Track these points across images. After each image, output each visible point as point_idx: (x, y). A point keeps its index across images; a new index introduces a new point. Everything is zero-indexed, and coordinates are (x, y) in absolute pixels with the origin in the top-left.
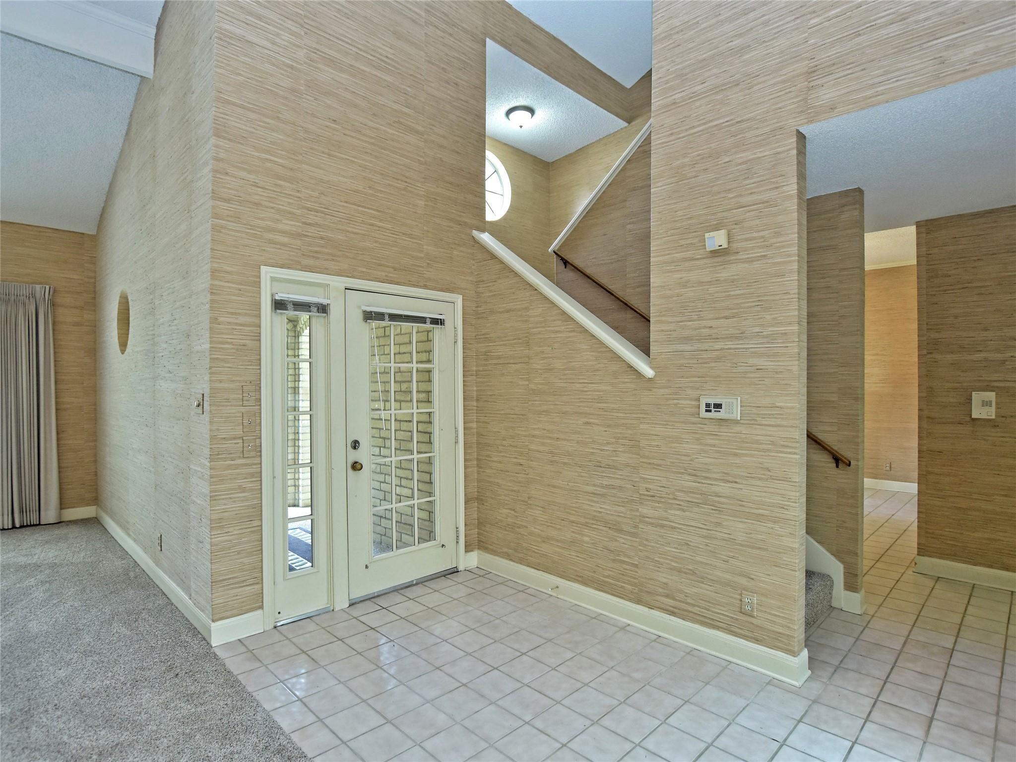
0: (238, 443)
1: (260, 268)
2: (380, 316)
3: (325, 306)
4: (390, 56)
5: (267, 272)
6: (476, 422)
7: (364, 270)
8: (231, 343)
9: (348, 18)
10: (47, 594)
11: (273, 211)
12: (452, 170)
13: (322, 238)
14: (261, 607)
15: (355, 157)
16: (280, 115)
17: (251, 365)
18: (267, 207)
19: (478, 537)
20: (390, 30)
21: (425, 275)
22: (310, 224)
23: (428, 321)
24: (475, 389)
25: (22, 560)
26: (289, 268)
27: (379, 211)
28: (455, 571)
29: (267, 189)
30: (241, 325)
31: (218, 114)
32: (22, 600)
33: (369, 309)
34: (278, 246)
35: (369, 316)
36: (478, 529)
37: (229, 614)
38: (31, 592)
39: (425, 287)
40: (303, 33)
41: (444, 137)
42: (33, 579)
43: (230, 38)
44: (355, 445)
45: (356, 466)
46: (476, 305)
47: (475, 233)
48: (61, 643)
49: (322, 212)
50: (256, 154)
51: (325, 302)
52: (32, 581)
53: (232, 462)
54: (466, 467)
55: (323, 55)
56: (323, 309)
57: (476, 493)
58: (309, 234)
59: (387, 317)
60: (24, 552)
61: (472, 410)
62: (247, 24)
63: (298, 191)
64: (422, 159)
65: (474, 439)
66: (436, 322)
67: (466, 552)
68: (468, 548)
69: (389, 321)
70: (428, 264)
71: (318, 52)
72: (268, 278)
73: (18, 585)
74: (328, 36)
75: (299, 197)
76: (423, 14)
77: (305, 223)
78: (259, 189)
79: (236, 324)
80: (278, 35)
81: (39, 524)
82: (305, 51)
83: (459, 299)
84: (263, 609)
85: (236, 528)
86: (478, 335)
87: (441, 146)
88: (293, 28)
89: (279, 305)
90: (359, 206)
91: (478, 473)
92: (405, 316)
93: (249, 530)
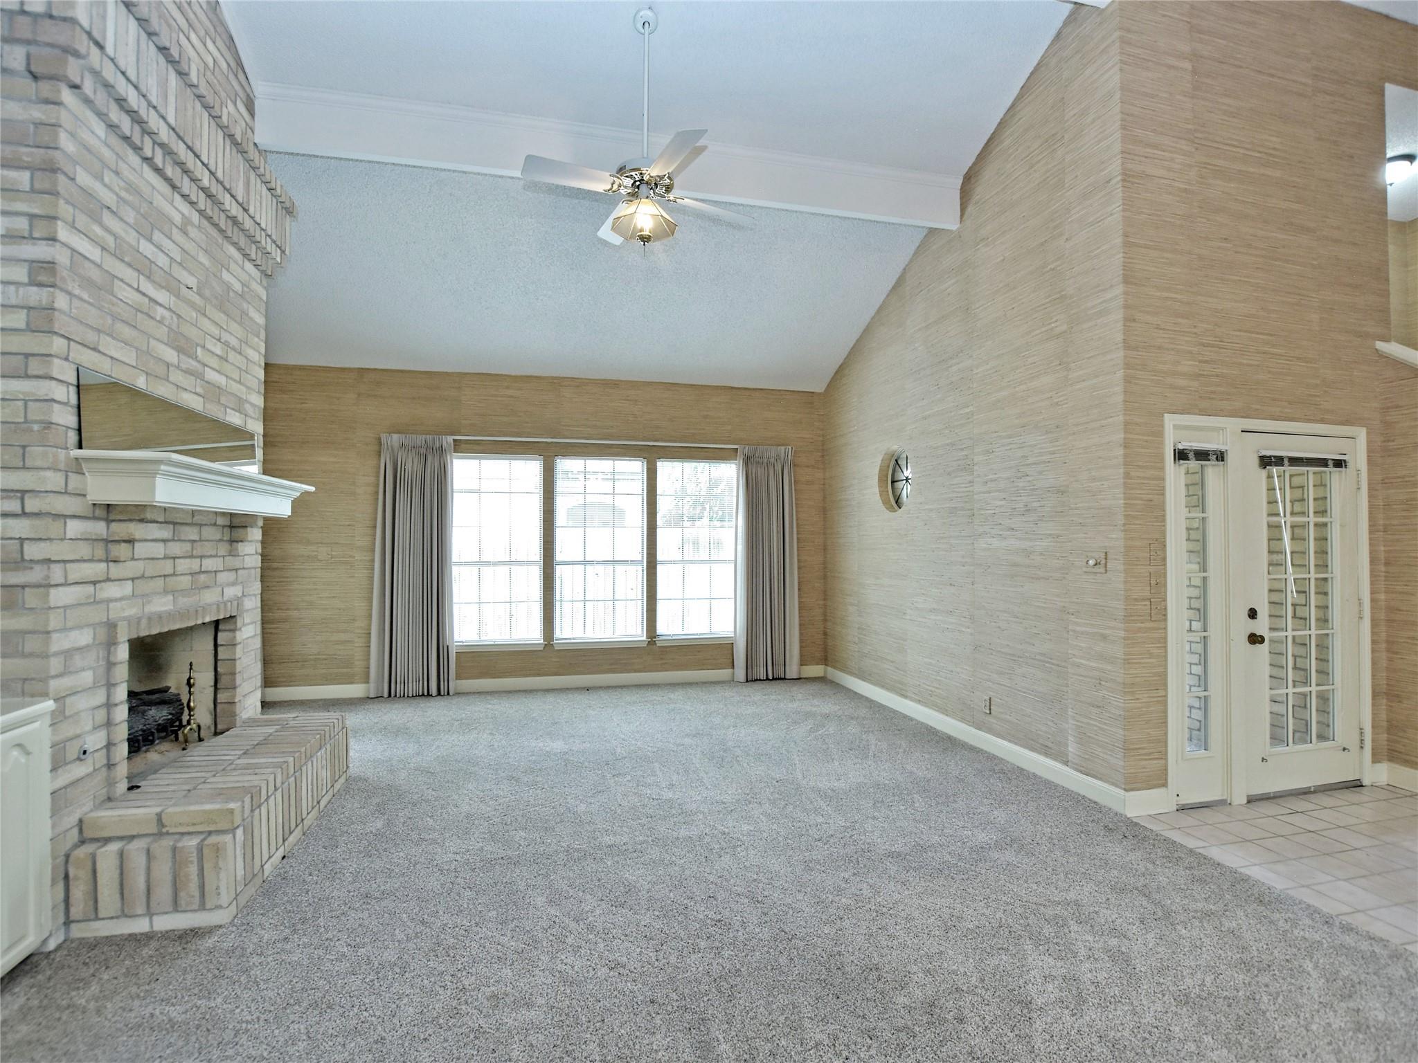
0: (1145, 605)
1: (1163, 416)
2: (1279, 461)
3: (1222, 453)
4: (1277, 146)
5: (1170, 421)
6: (1385, 592)
7: (1258, 407)
8: (1141, 499)
9: (1234, 117)
11: (1173, 353)
12: (1349, 268)
13: (1217, 376)
14: (1165, 785)
15: (1248, 277)
16: (1177, 247)
17: (1157, 522)
18: (1168, 349)
19: (1388, 745)
20: (1276, 116)
21: (1322, 407)
22: (1206, 362)
23: (1330, 463)
24: (1383, 548)
26: (1189, 413)
27: (1271, 335)
28: (1357, 785)
29: (1168, 330)
30: (1148, 479)
31: (1126, 260)
33: (1268, 453)
34: (1178, 391)
35: (1265, 462)
36: (1388, 734)
37: (1139, 785)
39: (1322, 421)
40: (1193, 150)
41: (1338, 228)
43: (1133, 176)
44: (1253, 614)
45: (1255, 639)
46: (1382, 439)
47: (1380, 345)
49: (1218, 347)
50: (1158, 294)
51: (1223, 448)
53: (1143, 625)
54: (1373, 651)
55: (1214, 168)
56: (1221, 456)
57: (1385, 686)
58: (1205, 373)
59: (1286, 462)
61: (1379, 576)
62: (1146, 157)
63: (1195, 327)
64: (1315, 263)
65: (1382, 616)
66: (1339, 464)
67: (1374, 762)
68: (1376, 759)
69: (1289, 466)
70: (1325, 391)
71: (1208, 166)
72: (1171, 426)
74: (1215, 145)
75: (1196, 333)
76: (1310, 82)
77: (1200, 362)
78: (1161, 331)
79: (1144, 478)
80: (1172, 160)
81: (785, 679)
82: (1197, 169)
83: (1361, 434)
84: (1167, 787)
85: (1146, 695)
86: (1387, 478)
87: (1337, 241)
88: (1184, 147)
89: (1181, 455)
90: (1253, 333)
91: (1390, 660)
92: (1307, 459)
93: (1155, 699)
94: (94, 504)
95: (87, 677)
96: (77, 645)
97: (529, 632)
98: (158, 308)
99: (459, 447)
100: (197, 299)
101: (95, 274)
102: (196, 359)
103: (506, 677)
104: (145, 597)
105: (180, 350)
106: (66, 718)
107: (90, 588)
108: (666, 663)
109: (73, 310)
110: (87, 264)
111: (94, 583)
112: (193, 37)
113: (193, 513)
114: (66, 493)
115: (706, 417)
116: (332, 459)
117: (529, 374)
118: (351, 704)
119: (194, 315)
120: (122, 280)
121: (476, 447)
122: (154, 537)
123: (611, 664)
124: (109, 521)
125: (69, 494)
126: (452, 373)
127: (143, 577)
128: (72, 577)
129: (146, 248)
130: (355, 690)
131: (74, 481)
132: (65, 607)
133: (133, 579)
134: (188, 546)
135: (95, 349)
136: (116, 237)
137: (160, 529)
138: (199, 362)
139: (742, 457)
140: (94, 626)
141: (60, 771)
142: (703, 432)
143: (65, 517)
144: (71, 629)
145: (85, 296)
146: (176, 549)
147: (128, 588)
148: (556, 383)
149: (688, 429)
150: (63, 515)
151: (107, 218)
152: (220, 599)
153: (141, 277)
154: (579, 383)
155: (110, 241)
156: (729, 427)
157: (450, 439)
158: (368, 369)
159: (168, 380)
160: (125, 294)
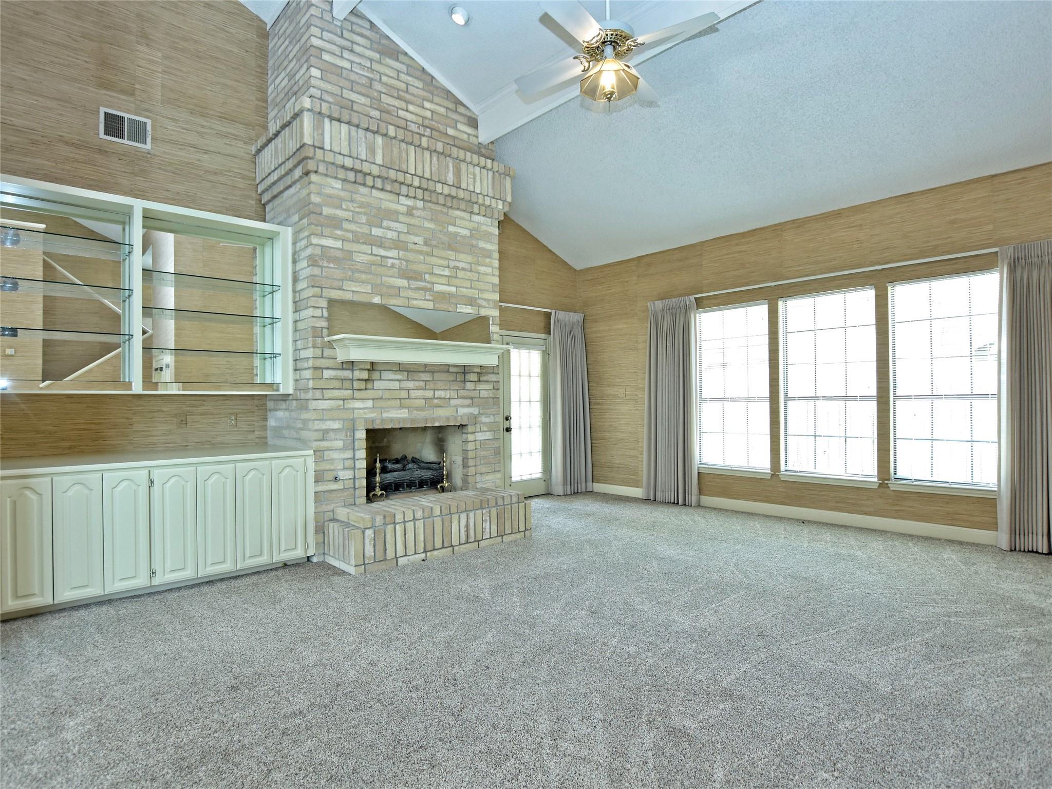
10: (1023, 659)
25: (1031, 599)
32: (986, 652)
38: (1007, 646)
42: (1023, 629)
48: (983, 745)
52: (1019, 631)
60: (1039, 589)
73: (999, 630)
94: (342, 362)
95: (340, 444)
96: (331, 428)
97: (761, 462)
98: (389, 260)
99: (700, 304)
100: (425, 248)
101: (339, 254)
102: (425, 281)
103: (739, 499)
104: (382, 409)
105: (409, 278)
106: (324, 460)
107: (341, 402)
108: (902, 510)
109: (324, 274)
110: (332, 250)
111: (343, 400)
112: (411, 108)
113: (426, 365)
114: (322, 357)
115: (953, 222)
116: (625, 326)
117: (754, 228)
118: (628, 501)
119: (422, 257)
120: (359, 252)
121: (714, 301)
122: (391, 378)
123: (837, 502)
124: (352, 370)
125: (325, 358)
126: (696, 243)
127: (381, 398)
128: (326, 396)
129: (376, 231)
130: (637, 492)
131: (327, 352)
132: (323, 410)
133: (373, 399)
134: (422, 384)
135: (340, 289)
136: (352, 232)
137: (395, 374)
138: (428, 282)
139: (1006, 262)
140: (343, 420)
141: (320, 483)
142: (949, 240)
143: (323, 369)
144: (326, 420)
145: (332, 265)
146: (410, 385)
147: (369, 404)
148: (778, 229)
149: (928, 242)
150: (320, 368)
151: (346, 225)
152: (455, 414)
153: (374, 247)
154: (798, 224)
155: (350, 235)
156: (991, 227)
157: (692, 298)
158: (643, 256)
159: (399, 296)
160: (362, 258)
